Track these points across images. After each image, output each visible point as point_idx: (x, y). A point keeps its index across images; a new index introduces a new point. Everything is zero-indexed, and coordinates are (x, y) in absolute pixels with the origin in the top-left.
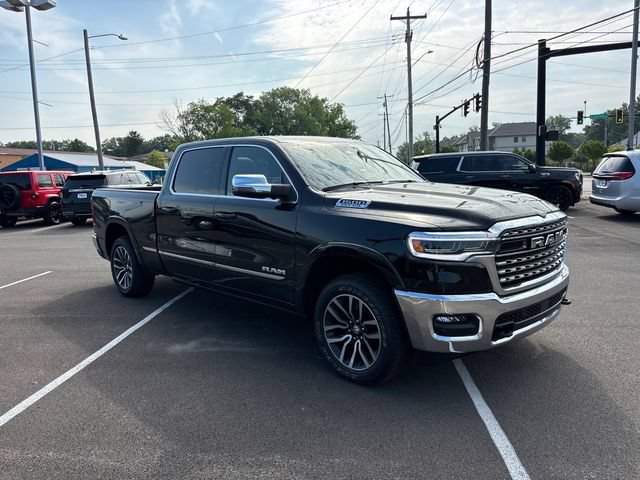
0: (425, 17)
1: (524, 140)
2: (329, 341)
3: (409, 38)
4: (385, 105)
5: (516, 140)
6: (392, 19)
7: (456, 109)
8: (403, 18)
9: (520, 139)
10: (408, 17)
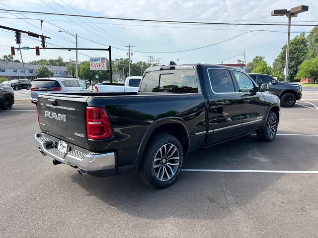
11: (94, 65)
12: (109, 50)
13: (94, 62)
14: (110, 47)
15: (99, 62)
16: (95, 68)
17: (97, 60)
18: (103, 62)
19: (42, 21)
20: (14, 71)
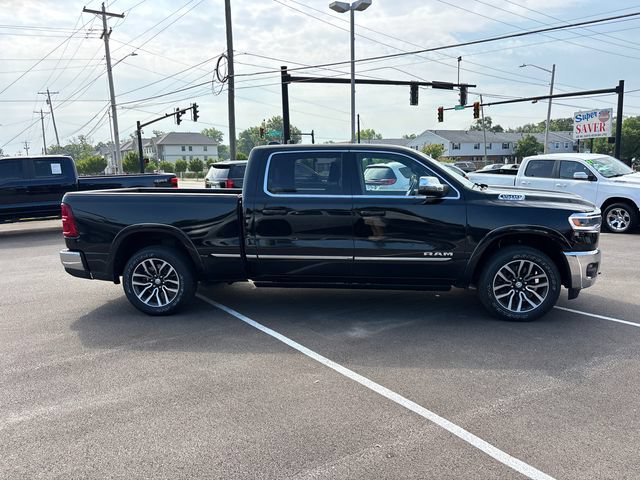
0: (122, 16)
1: (191, 149)
2: (498, 297)
3: (106, 35)
4: (49, 102)
5: (184, 150)
6: (85, 10)
7: (167, 116)
8: (98, 12)
9: (187, 148)
10: (103, 13)
11: (581, 128)
12: (620, 90)
13: (584, 122)
14: (622, 82)
15: (596, 120)
16: (583, 134)
17: (589, 115)
18: (603, 120)
19: (460, 59)
20: (476, 148)
